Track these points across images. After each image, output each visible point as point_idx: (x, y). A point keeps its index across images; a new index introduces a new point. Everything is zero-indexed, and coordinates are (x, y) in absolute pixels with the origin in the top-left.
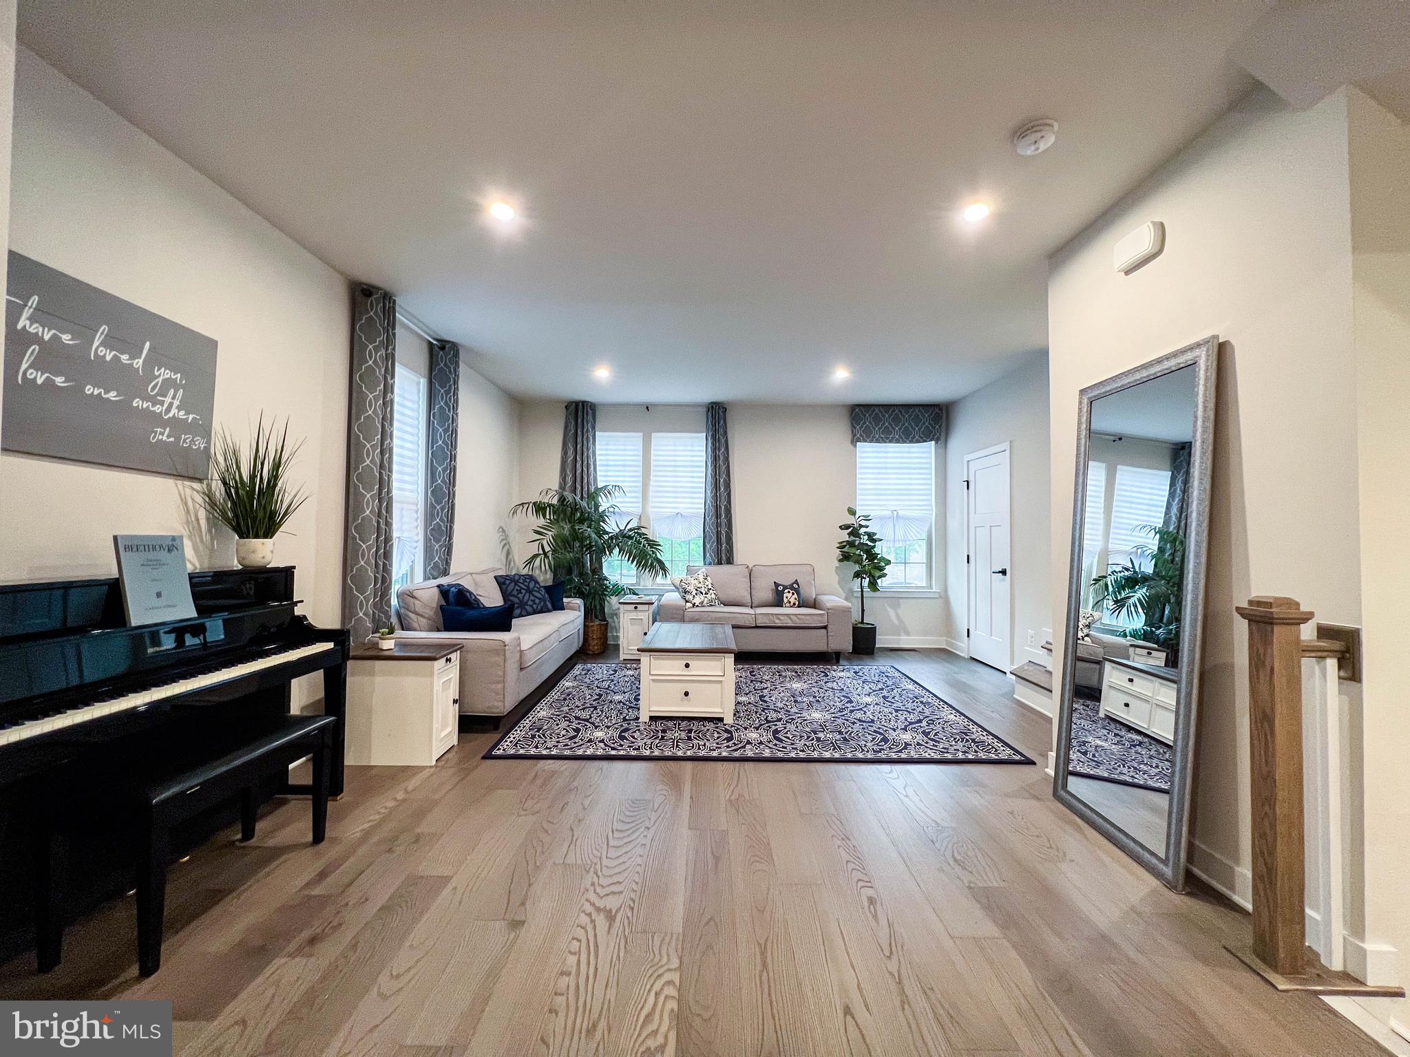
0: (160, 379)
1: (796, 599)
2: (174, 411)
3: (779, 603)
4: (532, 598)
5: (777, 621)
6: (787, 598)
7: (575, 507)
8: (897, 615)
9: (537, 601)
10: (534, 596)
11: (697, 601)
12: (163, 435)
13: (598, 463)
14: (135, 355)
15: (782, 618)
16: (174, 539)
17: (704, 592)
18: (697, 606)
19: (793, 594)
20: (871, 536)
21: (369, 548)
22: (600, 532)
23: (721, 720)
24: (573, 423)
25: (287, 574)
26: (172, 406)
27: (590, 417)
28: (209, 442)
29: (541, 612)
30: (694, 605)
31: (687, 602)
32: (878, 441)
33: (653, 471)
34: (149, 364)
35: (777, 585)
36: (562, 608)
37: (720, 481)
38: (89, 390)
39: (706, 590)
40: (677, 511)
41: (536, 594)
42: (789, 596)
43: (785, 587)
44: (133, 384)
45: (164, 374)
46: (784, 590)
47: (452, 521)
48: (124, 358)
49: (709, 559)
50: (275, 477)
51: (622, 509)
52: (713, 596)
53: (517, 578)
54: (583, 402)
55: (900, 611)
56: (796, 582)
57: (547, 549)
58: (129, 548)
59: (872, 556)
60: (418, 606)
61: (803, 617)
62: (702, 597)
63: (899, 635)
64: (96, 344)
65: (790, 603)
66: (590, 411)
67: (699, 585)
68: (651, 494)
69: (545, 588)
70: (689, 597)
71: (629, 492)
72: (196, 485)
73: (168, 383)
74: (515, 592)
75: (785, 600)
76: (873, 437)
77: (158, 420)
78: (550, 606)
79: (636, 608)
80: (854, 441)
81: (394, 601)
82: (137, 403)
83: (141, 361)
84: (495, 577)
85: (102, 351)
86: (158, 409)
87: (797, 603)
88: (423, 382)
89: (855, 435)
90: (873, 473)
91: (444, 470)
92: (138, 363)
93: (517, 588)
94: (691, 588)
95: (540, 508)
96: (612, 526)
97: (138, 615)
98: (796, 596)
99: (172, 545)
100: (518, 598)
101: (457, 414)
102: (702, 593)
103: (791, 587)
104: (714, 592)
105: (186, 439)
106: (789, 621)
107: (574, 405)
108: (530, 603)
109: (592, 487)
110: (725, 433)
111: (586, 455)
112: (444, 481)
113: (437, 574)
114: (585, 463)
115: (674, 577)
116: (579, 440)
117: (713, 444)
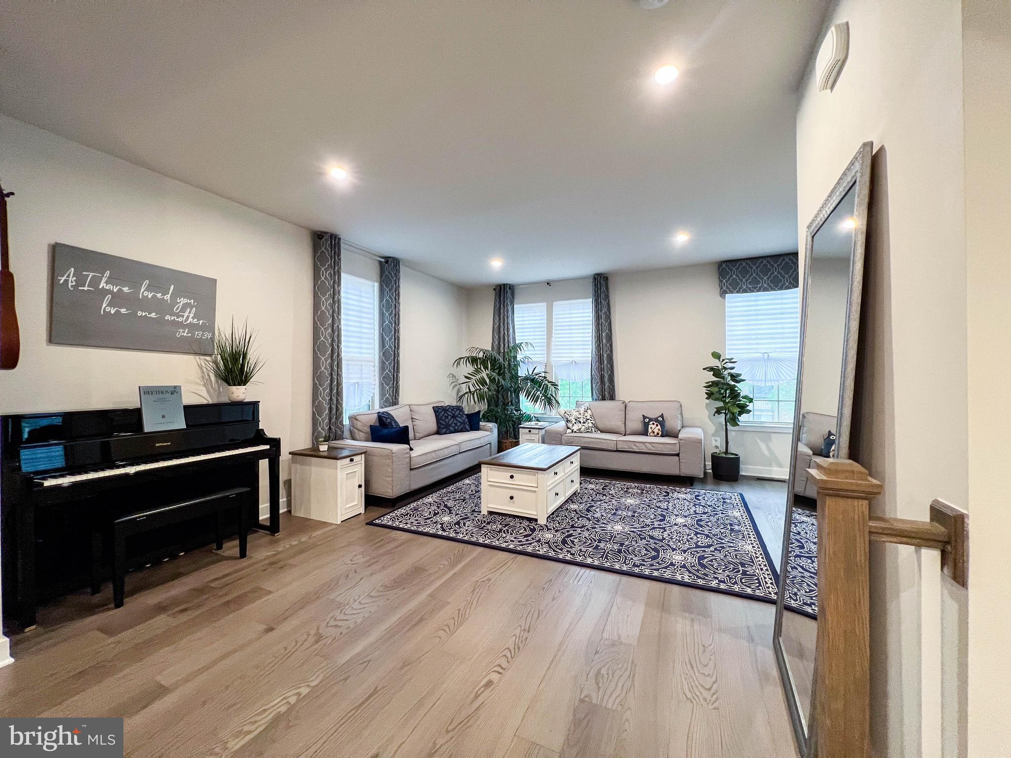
0: (181, 304)
1: (659, 430)
2: (190, 320)
3: (645, 433)
4: (455, 422)
5: (634, 447)
6: (651, 428)
7: (496, 361)
8: (769, 449)
9: (459, 424)
10: (457, 420)
11: (575, 428)
12: (185, 333)
13: (515, 326)
14: (165, 293)
15: (638, 445)
16: (175, 387)
17: (582, 422)
18: (575, 432)
19: (657, 425)
20: (734, 377)
22: (515, 377)
23: (536, 520)
24: (498, 300)
25: (255, 405)
26: (189, 317)
27: (509, 294)
28: (214, 334)
29: (461, 431)
30: (572, 431)
31: (568, 428)
32: (745, 291)
33: (554, 332)
34: (174, 296)
35: (644, 417)
36: (478, 429)
37: (602, 335)
38: (140, 313)
39: (585, 420)
40: (571, 359)
41: (460, 420)
42: (654, 428)
43: (651, 420)
44: (164, 308)
45: (183, 301)
46: (649, 422)
48: (159, 295)
49: (595, 397)
51: (534, 359)
52: (590, 425)
54: (504, 285)
55: (771, 445)
56: (662, 416)
57: (472, 389)
58: (147, 393)
59: (735, 395)
60: (359, 425)
61: (656, 445)
62: (580, 425)
63: (771, 465)
64: (142, 291)
65: (654, 432)
66: (509, 290)
67: (580, 416)
68: (553, 347)
69: (466, 415)
70: (570, 425)
71: (536, 347)
72: (208, 358)
73: (185, 307)
74: (444, 418)
75: (650, 430)
76: (740, 289)
77: (181, 325)
78: (468, 427)
79: (530, 431)
80: (723, 293)
81: (346, 422)
82: (168, 317)
83: (169, 296)
84: (434, 407)
85: (146, 294)
86: (180, 319)
87: (660, 433)
88: (377, 285)
89: (721, 288)
90: (742, 321)
91: (390, 339)
92: (168, 297)
93: (446, 415)
94: (572, 419)
95: (474, 360)
96: (522, 372)
97: (149, 426)
98: (659, 427)
99: (174, 391)
100: (446, 422)
101: (399, 303)
102: (580, 422)
103: (656, 420)
104: (592, 421)
105: (198, 334)
106: (644, 448)
107: (499, 288)
108: (453, 425)
109: (512, 345)
110: (607, 297)
111: (506, 322)
112: (390, 346)
113: (386, 404)
114: (506, 328)
115: (562, 409)
116: (502, 311)
117: (596, 307)
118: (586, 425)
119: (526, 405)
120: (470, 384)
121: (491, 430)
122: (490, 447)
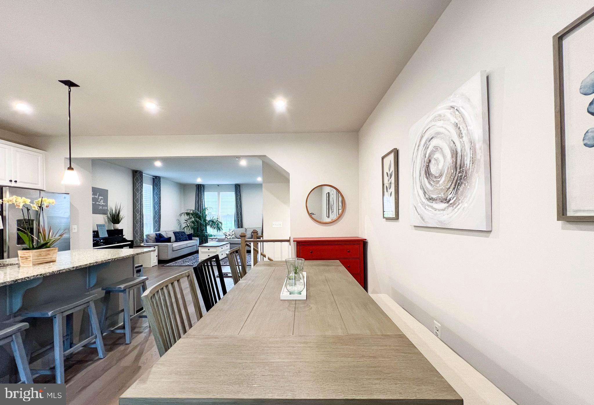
4: (183, 237)
7: (197, 214)
9: (184, 238)
11: (229, 238)
12: (101, 208)
13: (205, 201)
14: (96, 196)
16: (104, 224)
21: (138, 225)
22: (205, 220)
24: (198, 190)
25: (122, 230)
26: (102, 203)
27: (202, 188)
28: (108, 207)
29: (185, 240)
33: (221, 203)
34: (98, 197)
36: (191, 239)
37: (238, 205)
39: (232, 234)
40: (227, 214)
41: (184, 236)
44: (96, 200)
45: (100, 197)
47: (160, 219)
48: (95, 196)
49: (236, 227)
50: (119, 213)
51: (213, 213)
52: (234, 236)
53: (179, 232)
54: (200, 185)
57: (189, 225)
58: (99, 226)
60: (150, 238)
62: (230, 237)
66: (202, 187)
67: (230, 233)
68: (220, 209)
69: (187, 235)
70: (227, 237)
71: (214, 209)
72: (106, 215)
73: (101, 199)
77: (99, 205)
78: (188, 239)
79: (212, 239)
81: (145, 237)
82: (97, 203)
84: (173, 232)
86: (100, 203)
88: (152, 186)
91: (157, 207)
92: (97, 197)
93: (179, 234)
94: (227, 234)
95: (188, 214)
96: (208, 219)
97: (100, 236)
99: (104, 226)
100: (179, 237)
101: (161, 193)
102: (230, 235)
105: (104, 208)
107: (198, 185)
109: (204, 208)
110: (240, 192)
111: (201, 199)
112: (157, 209)
113: (156, 231)
114: (201, 201)
115: (224, 231)
116: (199, 195)
117: (236, 195)
118: (232, 236)
119: (210, 230)
120: (188, 223)
121: (196, 240)
122: (197, 246)
